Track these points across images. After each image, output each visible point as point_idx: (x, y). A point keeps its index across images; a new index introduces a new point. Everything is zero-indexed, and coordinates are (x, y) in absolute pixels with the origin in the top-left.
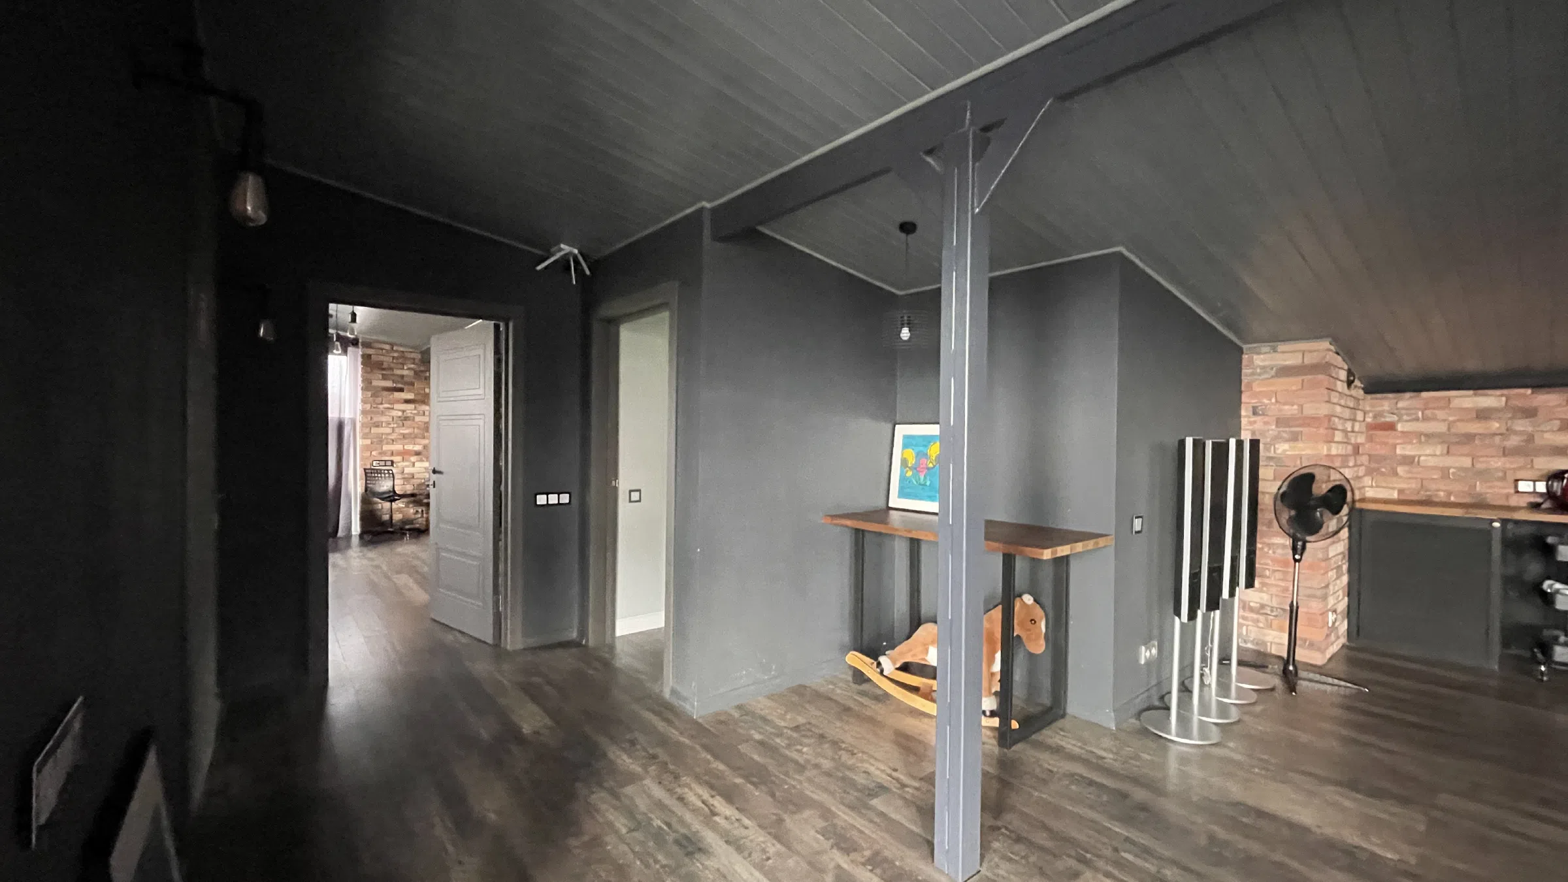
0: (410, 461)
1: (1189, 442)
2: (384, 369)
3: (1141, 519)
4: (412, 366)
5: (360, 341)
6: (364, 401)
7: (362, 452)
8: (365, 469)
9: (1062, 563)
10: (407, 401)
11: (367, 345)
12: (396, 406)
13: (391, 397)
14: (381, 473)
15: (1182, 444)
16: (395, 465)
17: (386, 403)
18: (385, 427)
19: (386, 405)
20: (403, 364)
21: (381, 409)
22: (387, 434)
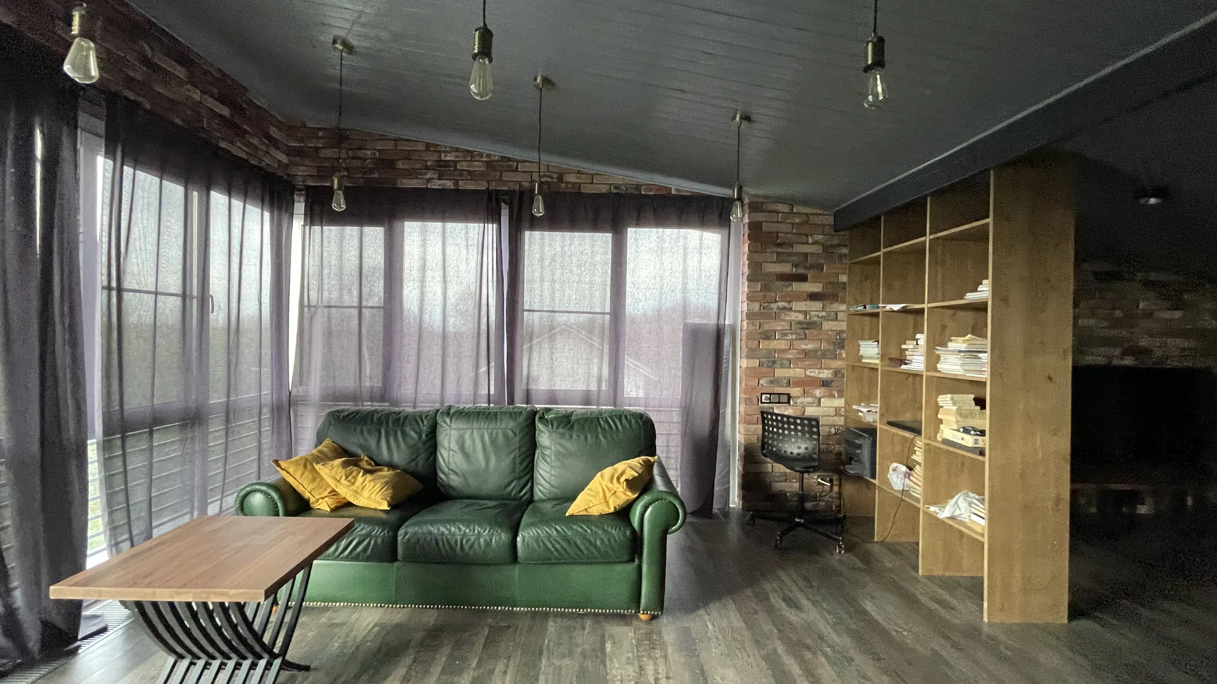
0: (813, 396)
2: (780, 245)
4: (820, 237)
5: (747, 202)
6: (750, 299)
10: (813, 297)
11: (756, 207)
12: (796, 305)
13: (790, 289)
16: (792, 403)
17: (781, 301)
18: (779, 339)
19: (781, 304)
20: (807, 236)
21: (775, 310)
22: (783, 351)
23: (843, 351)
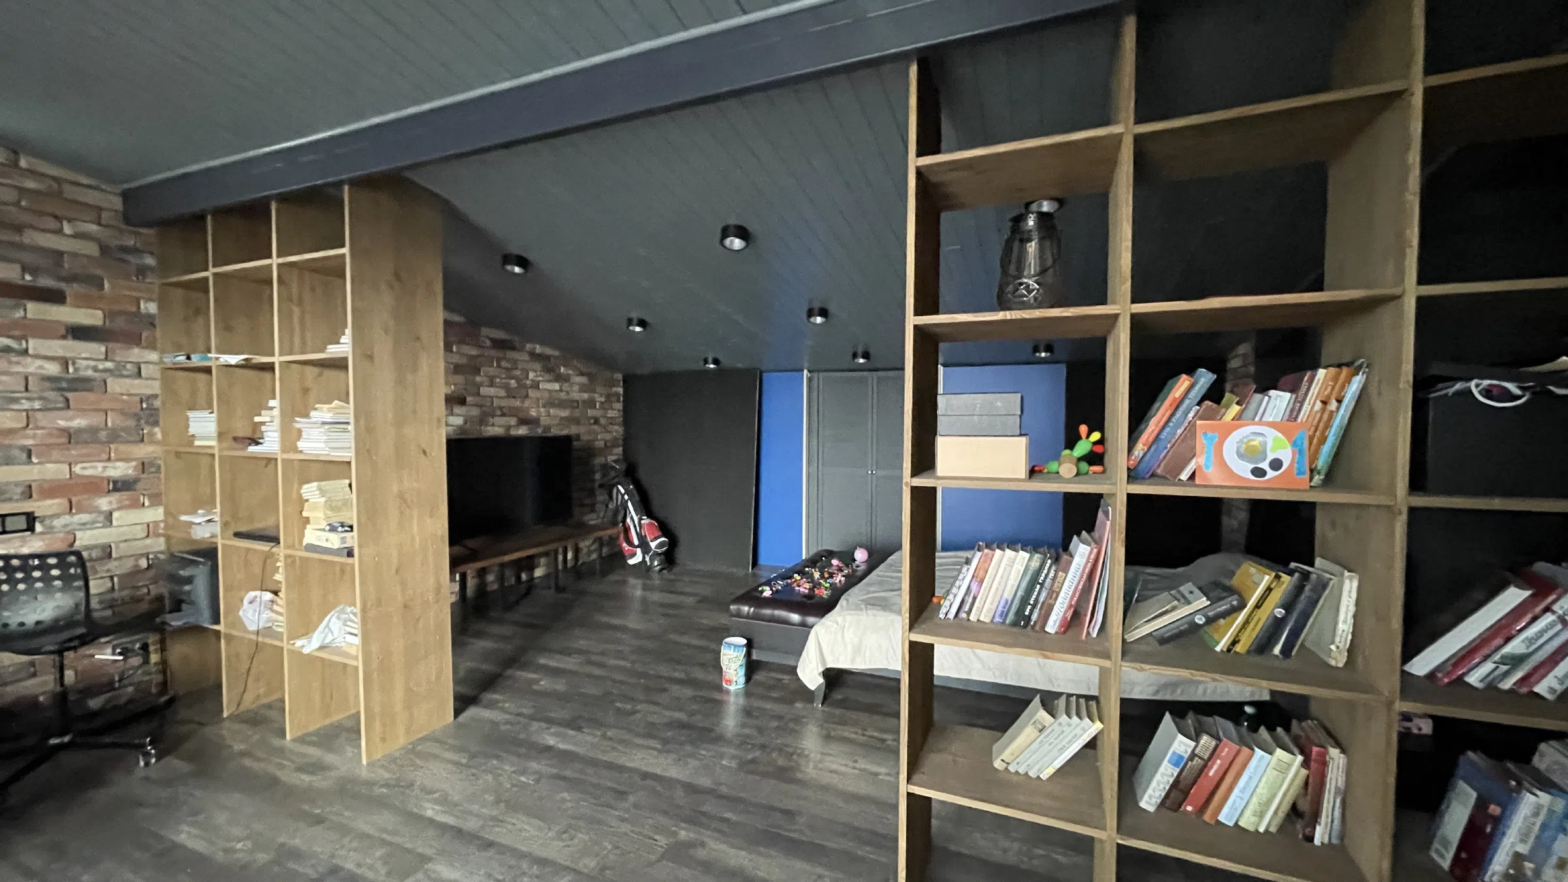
0: (94, 510)
10: (79, 333)
16: (38, 527)
20: (58, 219)
22: (11, 432)
23: (157, 430)
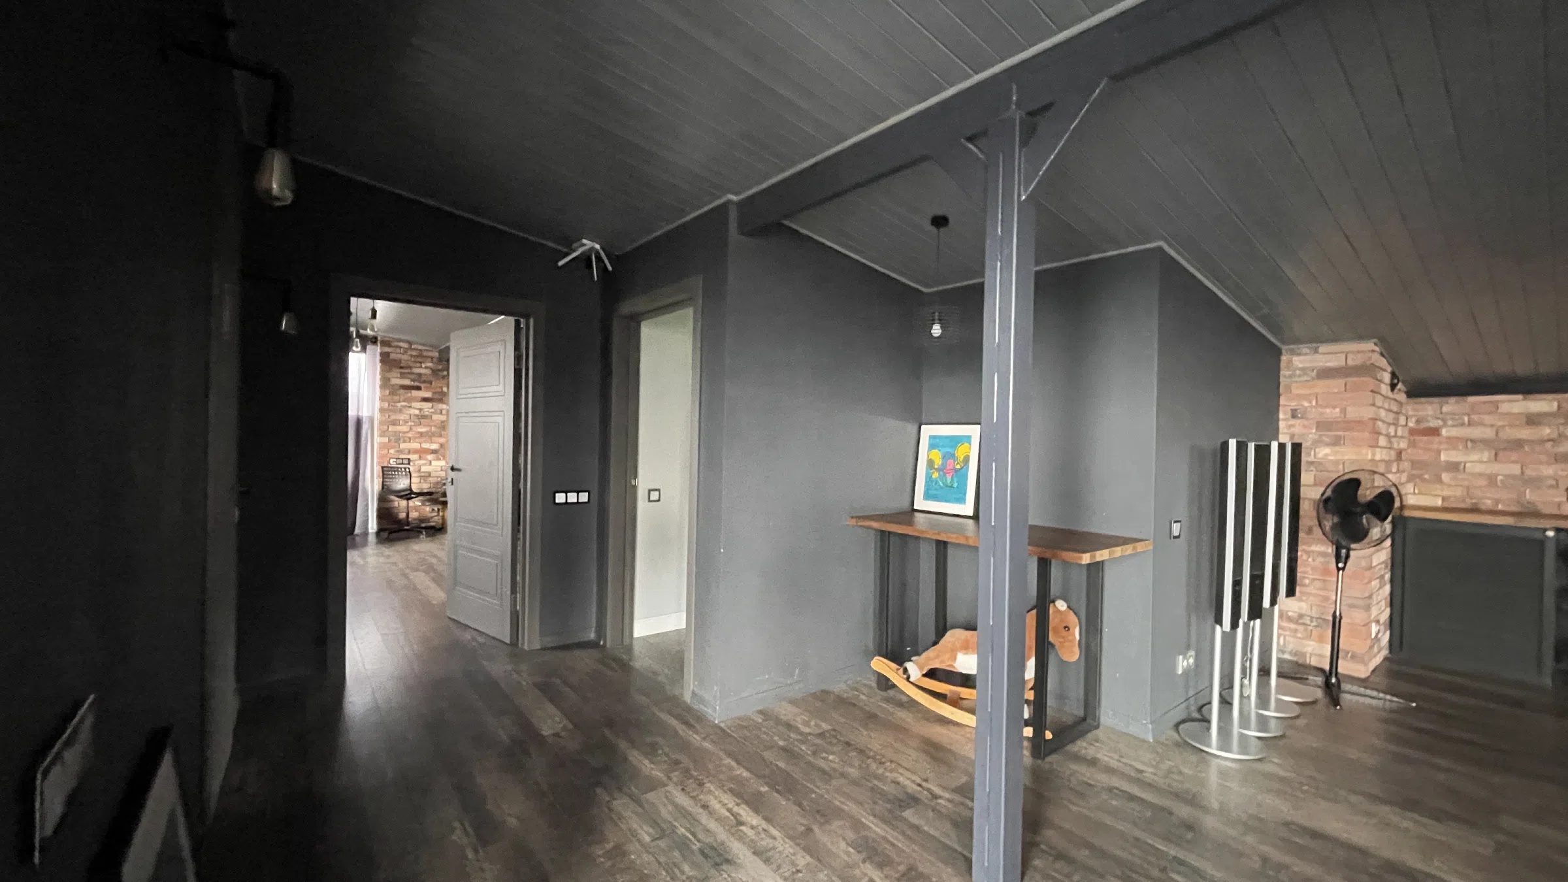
0: (426, 459)
1: (1233, 444)
2: (401, 368)
3: (1179, 524)
4: (430, 364)
5: (379, 338)
6: (382, 399)
7: (380, 448)
8: (383, 467)
9: (1096, 568)
10: (425, 400)
11: (385, 343)
12: (413, 404)
13: (409, 395)
14: (398, 471)
15: (1225, 447)
16: (411, 464)
17: (404, 401)
18: (402, 425)
19: (403, 404)
20: (421, 363)
21: (399, 407)
22: (405, 433)
